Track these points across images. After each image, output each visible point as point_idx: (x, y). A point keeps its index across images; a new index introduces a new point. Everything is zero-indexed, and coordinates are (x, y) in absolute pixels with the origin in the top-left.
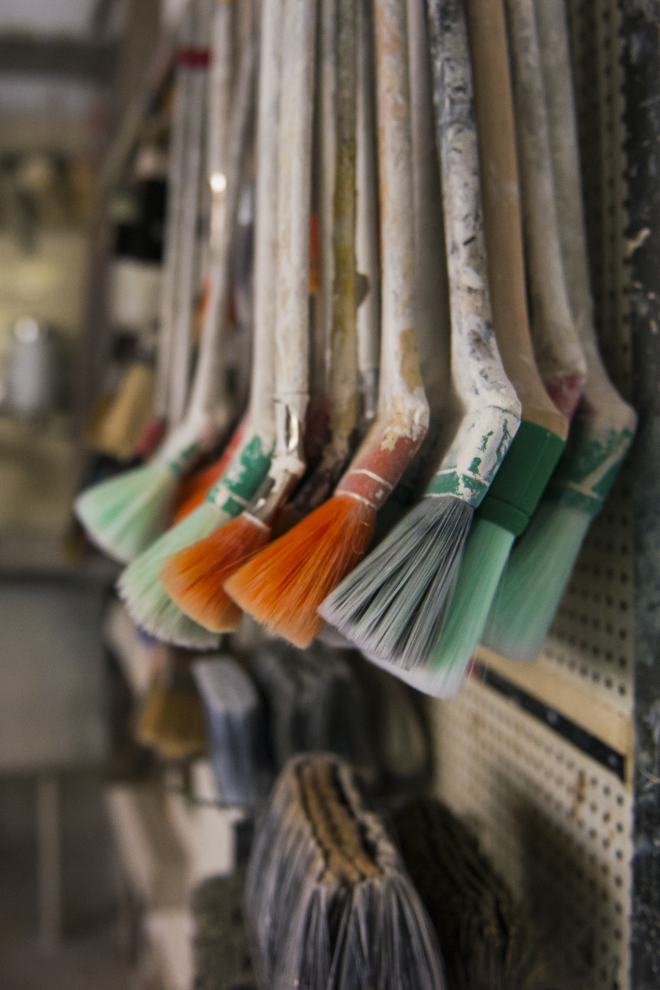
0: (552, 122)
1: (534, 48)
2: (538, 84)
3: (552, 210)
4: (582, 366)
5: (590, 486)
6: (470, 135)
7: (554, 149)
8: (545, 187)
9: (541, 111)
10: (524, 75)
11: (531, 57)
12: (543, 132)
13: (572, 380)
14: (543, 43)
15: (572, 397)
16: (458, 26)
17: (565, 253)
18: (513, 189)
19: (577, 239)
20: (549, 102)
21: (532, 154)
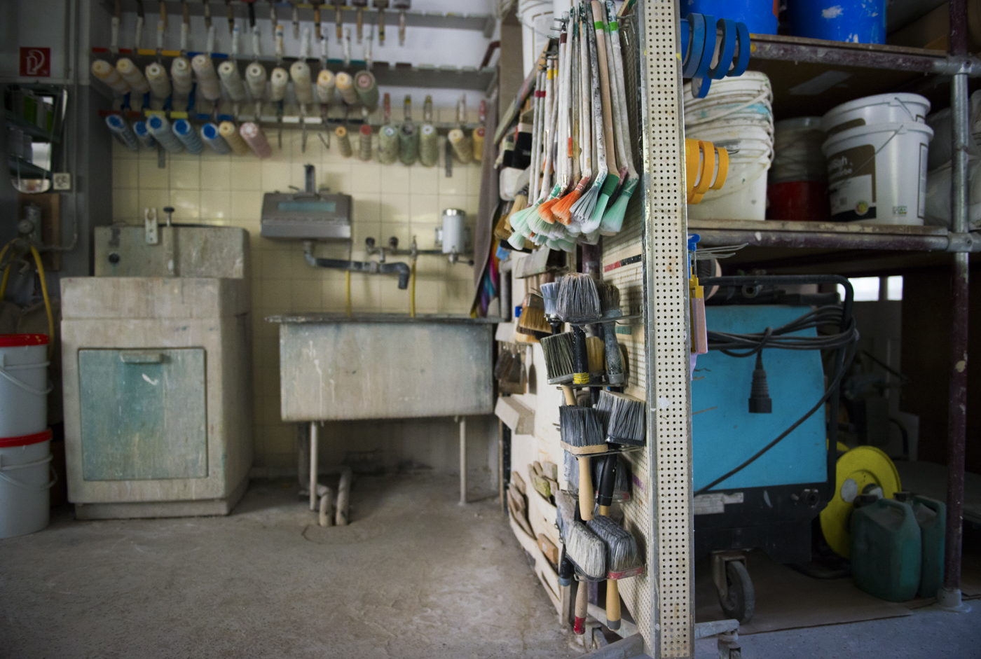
0: (621, 114)
1: (617, 98)
2: (618, 106)
3: (621, 133)
4: (627, 166)
5: (628, 190)
6: (601, 118)
7: (622, 120)
8: (619, 128)
9: (618, 112)
10: (615, 104)
11: (616, 101)
12: (619, 117)
13: (625, 168)
14: (619, 97)
15: (625, 172)
16: (599, 96)
17: (624, 142)
18: (611, 129)
19: (628, 139)
20: (621, 110)
21: (616, 121)
